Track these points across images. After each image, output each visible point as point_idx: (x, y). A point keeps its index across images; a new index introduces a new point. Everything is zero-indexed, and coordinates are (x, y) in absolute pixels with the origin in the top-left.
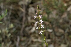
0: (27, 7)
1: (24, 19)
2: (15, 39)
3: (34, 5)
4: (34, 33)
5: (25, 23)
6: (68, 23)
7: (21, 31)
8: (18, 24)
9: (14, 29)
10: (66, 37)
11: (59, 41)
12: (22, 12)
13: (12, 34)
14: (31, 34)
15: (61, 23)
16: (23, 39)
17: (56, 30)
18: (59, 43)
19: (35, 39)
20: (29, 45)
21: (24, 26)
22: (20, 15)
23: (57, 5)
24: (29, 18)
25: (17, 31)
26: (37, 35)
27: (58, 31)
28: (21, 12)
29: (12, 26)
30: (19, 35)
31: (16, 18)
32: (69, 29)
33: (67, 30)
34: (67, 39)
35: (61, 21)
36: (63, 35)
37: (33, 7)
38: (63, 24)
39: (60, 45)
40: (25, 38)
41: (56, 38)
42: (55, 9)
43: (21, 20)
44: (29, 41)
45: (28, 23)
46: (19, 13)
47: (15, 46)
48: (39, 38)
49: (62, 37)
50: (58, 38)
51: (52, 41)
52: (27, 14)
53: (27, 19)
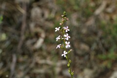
0: (29, 7)
1: (24, 26)
2: (9, 58)
3: (41, 3)
5: (25, 33)
6: (96, 34)
7: (19, 46)
8: (13, 34)
9: (8, 43)
10: (92, 57)
11: (81, 64)
12: (21, 15)
13: (3, 51)
14: (35, 51)
15: (84, 34)
16: (21, 59)
17: (76, 45)
18: (81, 67)
19: (41, 59)
20: (32, 69)
21: (23, 38)
22: (18, 21)
23: (78, 5)
24: (32, 25)
25: (12, 46)
27: (79, 48)
28: (18, 15)
29: (4, 37)
30: (15, 52)
31: (11, 25)
32: (98, 45)
33: (94, 46)
35: (84, 31)
36: (88, 54)
37: (40, 6)
38: (88, 35)
39: (82, 70)
40: (26, 57)
41: (77, 58)
42: (75, 11)
43: (19, 28)
44: (31, 63)
45: (30, 33)
46: (16, 17)
47: (9, 70)
48: (49, 58)
49: (86, 57)
50: (80, 59)
52: (29, 18)
53: (28, 27)
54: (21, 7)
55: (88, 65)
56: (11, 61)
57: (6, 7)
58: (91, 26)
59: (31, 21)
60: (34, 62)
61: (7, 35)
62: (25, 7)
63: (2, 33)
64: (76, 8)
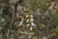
0: (16, 5)
1: (13, 15)
3: (22, 3)
4: (22, 26)
5: (14, 18)
6: (49, 19)
7: (11, 25)
8: (8, 19)
9: (5, 23)
10: (47, 31)
11: (42, 34)
12: (12, 9)
13: (3, 27)
14: (19, 27)
15: (43, 19)
16: (12, 31)
17: (39, 25)
19: (22, 31)
20: (17, 36)
21: (13, 21)
22: (10, 12)
23: (40, 4)
24: (17, 15)
25: (7, 25)
26: (23, 29)
27: (41, 26)
29: (3, 20)
30: (9, 28)
31: (7, 14)
32: (50, 24)
33: (48, 25)
34: (48, 33)
36: (45, 29)
37: (21, 5)
38: (45, 20)
39: (42, 37)
40: (14, 30)
41: (40, 31)
42: (39, 7)
43: (11, 16)
44: (17, 33)
45: (16, 18)
46: (9, 10)
47: (6, 37)
48: (25, 31)
49: (44, 31)
50: (41, 32)
51: (36, 34)
52: (16, 11)
53: (15, 15)
54: (12, 5)
55: (45, 34)
56: (7, 32)
57: (5, 5)
58: (47, 15)
59: (17, 12)
60: (18, 33)
61: (5, 19)
62: (14, 5)
63: (3, 18)
64: (39, 6)
